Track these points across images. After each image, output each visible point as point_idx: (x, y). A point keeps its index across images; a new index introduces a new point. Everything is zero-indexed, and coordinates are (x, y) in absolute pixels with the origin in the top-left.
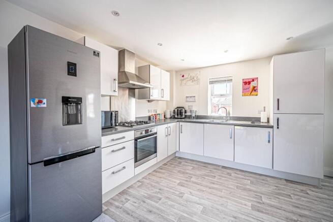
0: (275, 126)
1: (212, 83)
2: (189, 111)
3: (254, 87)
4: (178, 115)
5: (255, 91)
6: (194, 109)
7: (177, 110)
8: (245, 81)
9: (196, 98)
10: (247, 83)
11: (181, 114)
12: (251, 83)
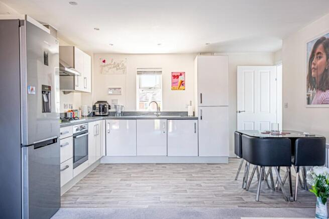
0: (199, 118)
1: (139, 73)
2: (114, 106)
3: (182, 82)
4: (100, 111)
5: (183, 85)
6: (120, 103)
7: (100, 105)
8: (174, 74)
9: (122, 90)
10: (175, 77)
11: (104, 109)
12: (180, 77)
